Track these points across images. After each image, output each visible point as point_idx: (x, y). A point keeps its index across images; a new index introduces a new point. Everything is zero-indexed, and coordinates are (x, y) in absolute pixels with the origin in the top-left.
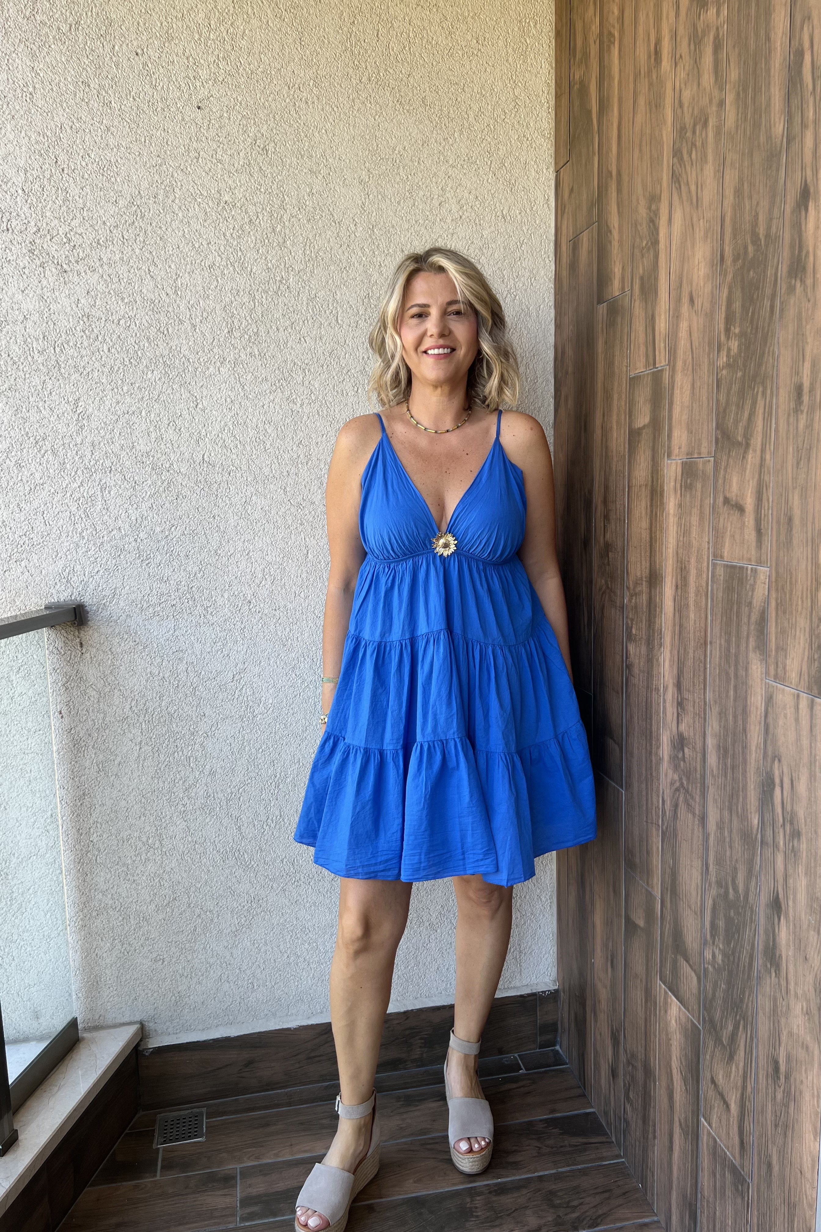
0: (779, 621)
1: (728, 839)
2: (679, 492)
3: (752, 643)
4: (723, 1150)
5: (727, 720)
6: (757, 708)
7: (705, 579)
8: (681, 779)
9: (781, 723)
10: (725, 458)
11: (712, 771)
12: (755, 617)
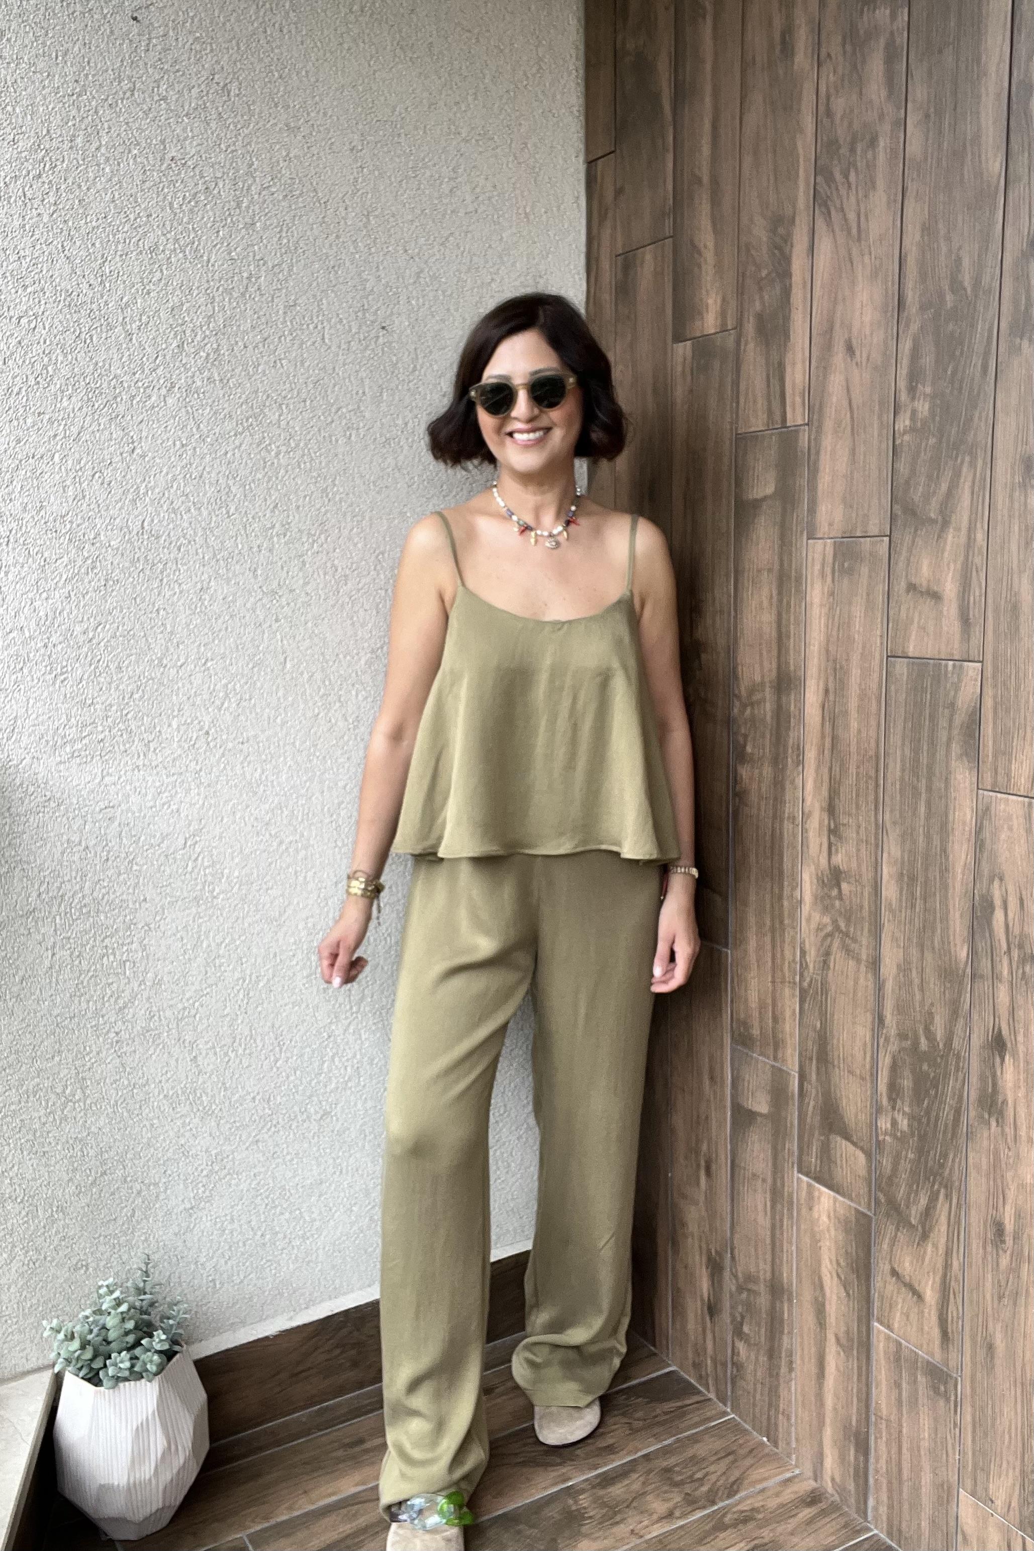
0: (999, 722)
1: (917, 981)
2: (829, 579)
3: (956, 748)
4: (912, 1351)
5: (914, 842)
6: (964, 823)
7: (876, 680)
8: (835, 922)
9: (1003, 836)
10: (908, 539)
11: (890, 904)
12: (960, 718)
